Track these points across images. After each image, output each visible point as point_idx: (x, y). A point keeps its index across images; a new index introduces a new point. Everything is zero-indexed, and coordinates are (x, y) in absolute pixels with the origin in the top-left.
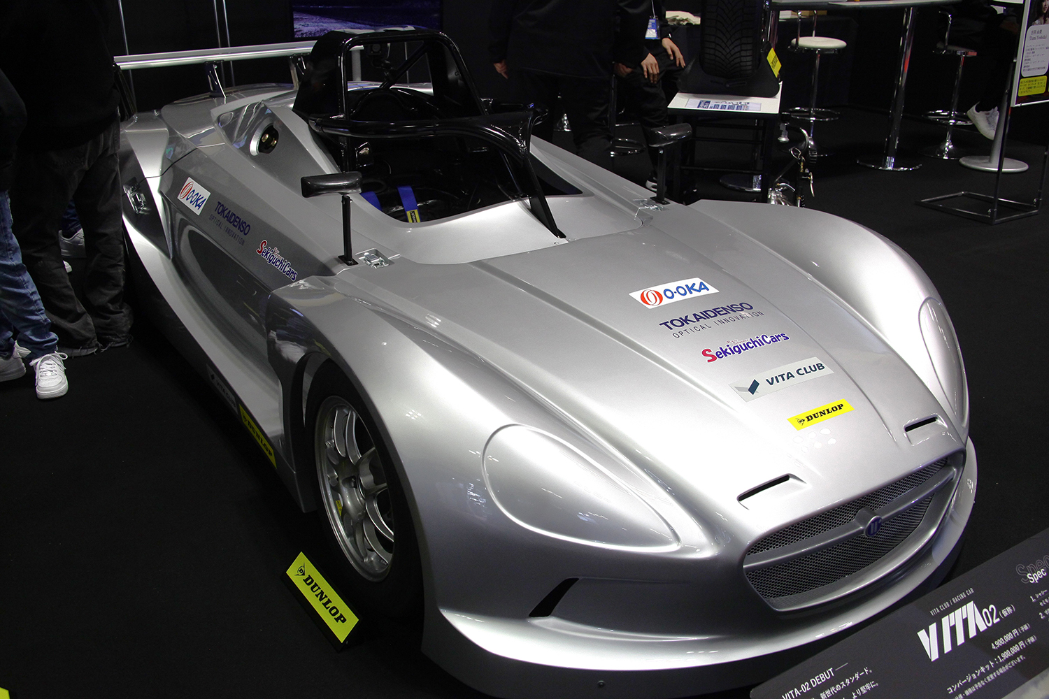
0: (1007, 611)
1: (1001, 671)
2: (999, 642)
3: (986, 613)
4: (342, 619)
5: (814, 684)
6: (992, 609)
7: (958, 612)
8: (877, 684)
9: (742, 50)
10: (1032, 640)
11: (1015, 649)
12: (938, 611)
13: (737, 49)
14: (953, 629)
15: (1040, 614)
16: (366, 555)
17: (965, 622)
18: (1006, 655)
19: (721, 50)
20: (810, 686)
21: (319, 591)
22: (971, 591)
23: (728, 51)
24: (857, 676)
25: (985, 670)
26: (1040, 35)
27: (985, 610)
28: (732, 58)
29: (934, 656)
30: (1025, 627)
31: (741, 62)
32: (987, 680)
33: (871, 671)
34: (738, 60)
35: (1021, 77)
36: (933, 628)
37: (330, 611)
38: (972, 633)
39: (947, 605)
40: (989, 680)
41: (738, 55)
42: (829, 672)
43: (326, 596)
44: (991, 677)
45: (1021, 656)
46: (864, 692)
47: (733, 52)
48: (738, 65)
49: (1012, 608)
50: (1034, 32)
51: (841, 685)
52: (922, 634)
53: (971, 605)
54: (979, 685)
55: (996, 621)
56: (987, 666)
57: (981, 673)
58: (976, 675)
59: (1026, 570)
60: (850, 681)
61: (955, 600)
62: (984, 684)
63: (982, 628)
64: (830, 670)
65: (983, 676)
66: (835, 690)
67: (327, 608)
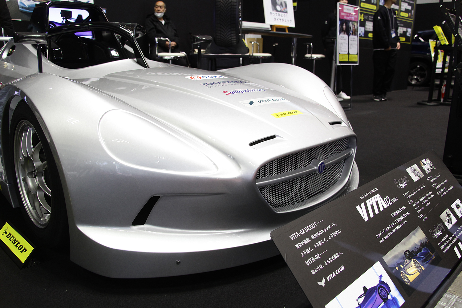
0: (395, 200)
1: (398, 227)
2: (394, 214)
3: (385, 199)
4: (25, 250)
5: (307, 230)
6: (388, 198)
7: (373, 198)
8: (341, 232)
9: (232, 33)
10: (408, 213)
11: (402, 217)
12: (364, 197)
13: (230, 33)
14: (372, 206)
15: (409, 202)
16: (43, 216)
17: (377, 203)
18: (398, 220)
19: (223, 33)
20: (305, 231)
21: (14, 239)
22: (377, 189)
23: (226, 34)
24: (329, 226)
25: (391, 227)
26: (343, 38)
27: (385, 198)
28: (228, 37)
29: (366, 219)
30: (404, 208)
31: (232, 39)
32: (393, 232)
33: (336, 225)
34: (230, 38)
35: (339, 54)
36: (363, 205)
37: (18, 248)
38: (382, 209)
39: (367, 194)
40: (394, 232)
41: (230, 36)
42: (314, 224)
43: (17, 241)
44: (394, 230)
45: (405, 221)
46: (335, 236)
47: (228, 34)
48: (230, 40)
49: (396, 198)
50: (341, 37)
51: (322, 232)
52: (358, 207)
53: (378, 195)
54: (390, 234)
55: (391, 204)
56: (392, 225)
57: (389, 228)
58: (388, 229)
59: (398, 182)
60: (326, 229)
61: (370, 193)
62: (392, 233)
63: (386, 207)
64: (315, 223)
65: (391, 230)
66: (319, 234)
67: (17, 247)
